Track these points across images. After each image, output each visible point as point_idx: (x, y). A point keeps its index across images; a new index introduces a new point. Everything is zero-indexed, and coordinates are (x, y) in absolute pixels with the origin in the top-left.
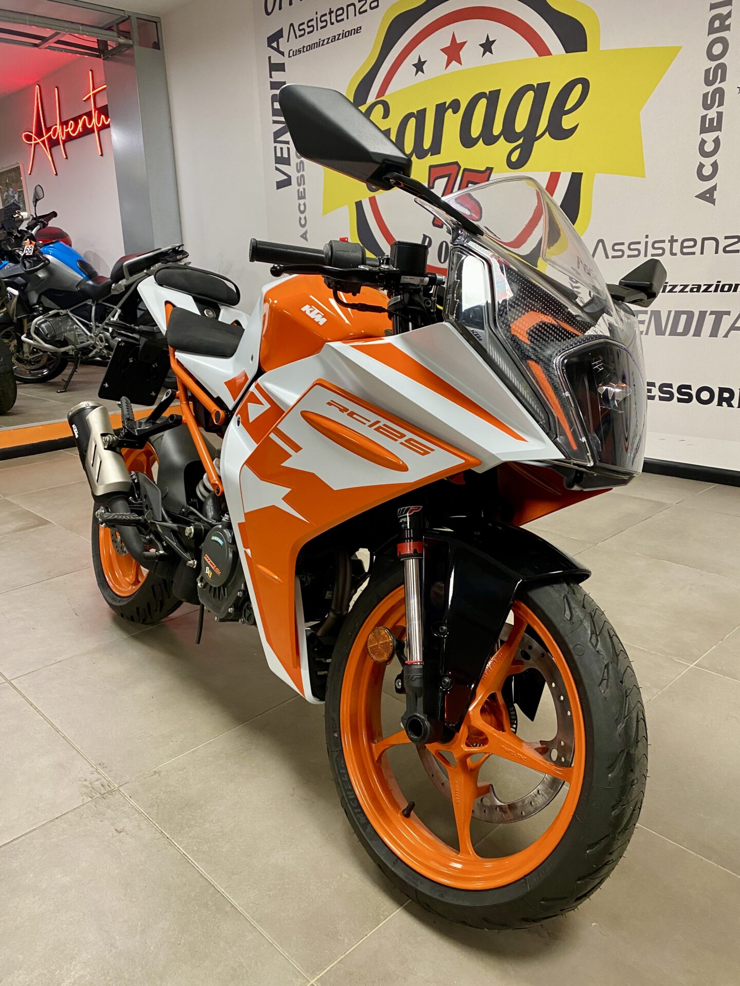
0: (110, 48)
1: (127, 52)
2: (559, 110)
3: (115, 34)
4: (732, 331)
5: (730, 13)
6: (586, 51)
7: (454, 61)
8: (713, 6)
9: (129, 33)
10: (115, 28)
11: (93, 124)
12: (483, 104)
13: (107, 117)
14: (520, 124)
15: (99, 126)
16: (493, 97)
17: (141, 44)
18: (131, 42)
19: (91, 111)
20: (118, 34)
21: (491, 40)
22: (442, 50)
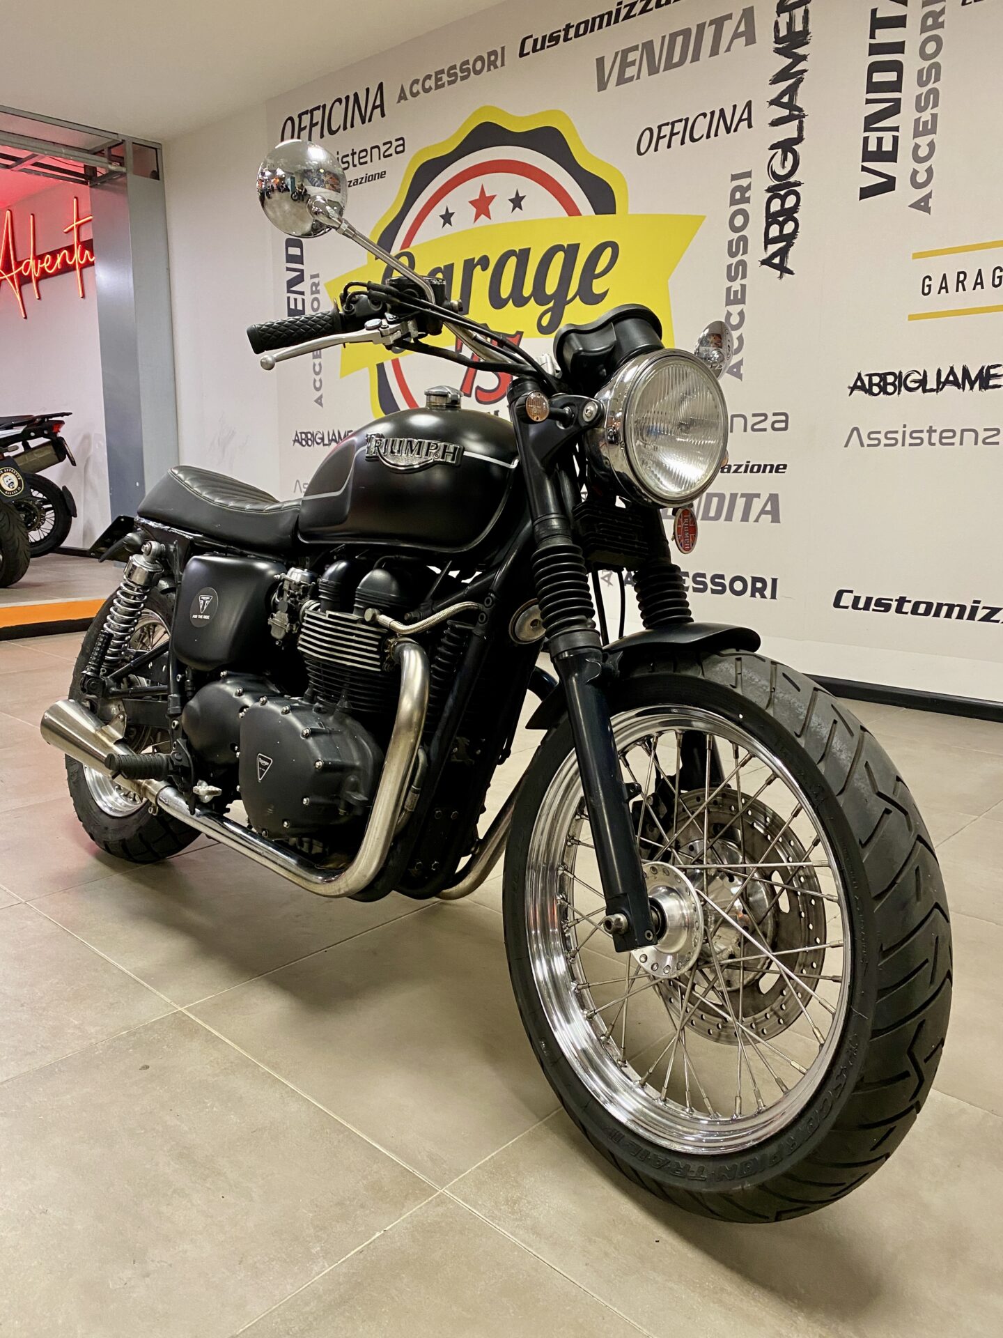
0: (99, 175)
1: (120, 180)
2: (589, 273)
3: (105, 160)
4: (763, 516)
5: (750, 184)
6: (614, 213)
7: (483, 216)
8: (734, 178)
9: (123, 158)
10: (106, 152)
11: (75, 260)
12: (513, 261)
13: (92, 255)
14: (551, 287)
15: (82, 263)
16: (523, 256)
17: (135, 173)
18: (124, 170)
19: (73, 246)
20: (110, 159)
21: (520, 195)
22: (471, 202)
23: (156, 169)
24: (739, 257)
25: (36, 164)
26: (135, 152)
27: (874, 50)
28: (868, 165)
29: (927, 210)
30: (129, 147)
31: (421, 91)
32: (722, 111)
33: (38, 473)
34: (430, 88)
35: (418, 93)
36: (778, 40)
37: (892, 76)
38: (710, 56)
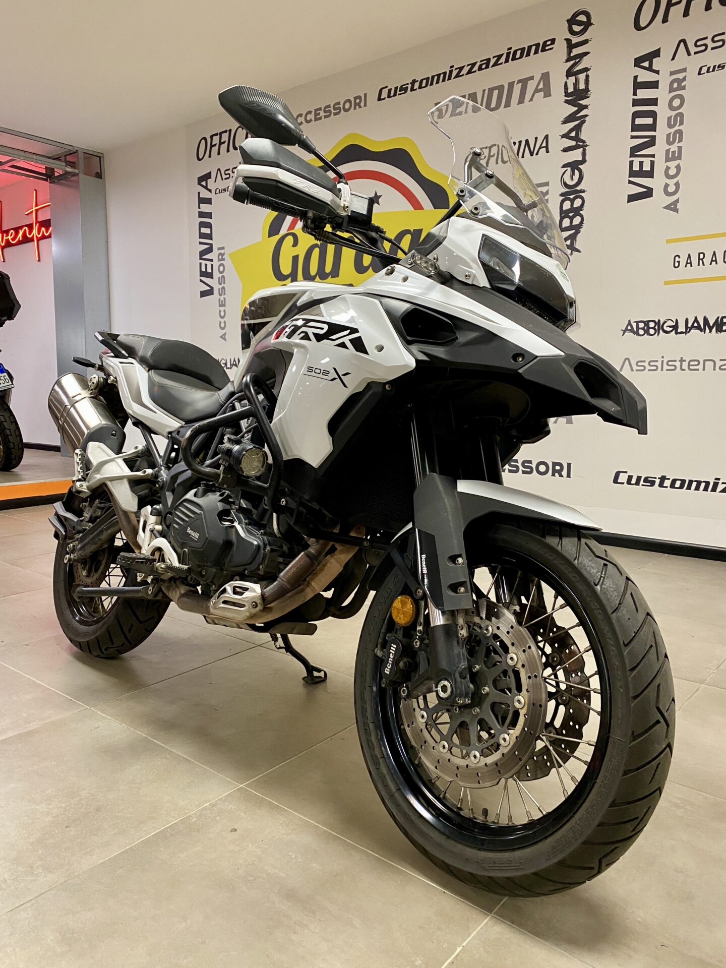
0: (56, 174)
1: (73, 178)
3: (64, 164)
9: (75, 163)
10: (63, 158)
11: (33, 235)
13: (47, 230)
17: (85, 174)
18: (77, 171)
19: (32, 224)
21: (378, 195)
23: (99, 171)
25: (13, 166)
26: (84, 158)
27: (636, 103)
28: (632, 179)
29: (677, 211)
30: (81, 155)
32: (527, 141)
36: (567, 94)
37: (649, 121)
38: (518, 104)
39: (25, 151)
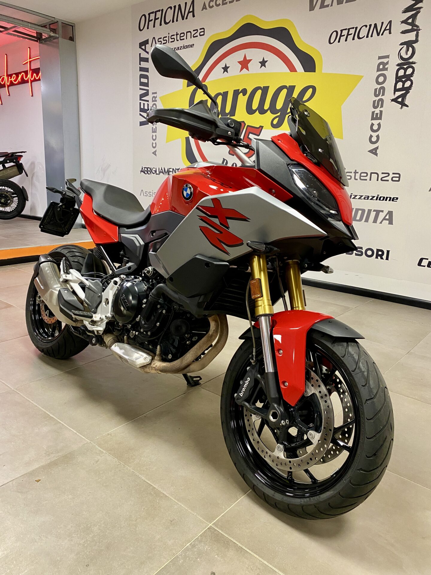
0: (43, 37)
4: (384, 221)
5: (388, 61)
6: (315, 72)
7: (244, 69)
8: (380, 58)
10: (48, 26)
11: (28, 78)
12: (259, 93)
13: (38, 75)
14: (279, 105)
15: (32, 79)
16: (265, 90)
17: (62, 38)
18: (57, 35)
19: (27, 71)
20: (49, 30)
21: (265, 60)
22: (238, 62)
23: (72, 36)
24: (380, 97)
25: (15, 31)
26: (62, 27)
30: (60, 24)
31: (214, 5)
32: (376, 25)
33: (9, 180)
34: (219, 4)
35: (213, 6)
39: (22, 21)
